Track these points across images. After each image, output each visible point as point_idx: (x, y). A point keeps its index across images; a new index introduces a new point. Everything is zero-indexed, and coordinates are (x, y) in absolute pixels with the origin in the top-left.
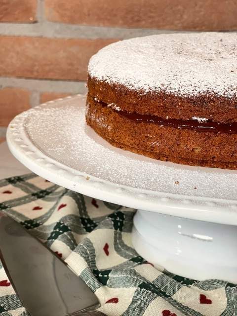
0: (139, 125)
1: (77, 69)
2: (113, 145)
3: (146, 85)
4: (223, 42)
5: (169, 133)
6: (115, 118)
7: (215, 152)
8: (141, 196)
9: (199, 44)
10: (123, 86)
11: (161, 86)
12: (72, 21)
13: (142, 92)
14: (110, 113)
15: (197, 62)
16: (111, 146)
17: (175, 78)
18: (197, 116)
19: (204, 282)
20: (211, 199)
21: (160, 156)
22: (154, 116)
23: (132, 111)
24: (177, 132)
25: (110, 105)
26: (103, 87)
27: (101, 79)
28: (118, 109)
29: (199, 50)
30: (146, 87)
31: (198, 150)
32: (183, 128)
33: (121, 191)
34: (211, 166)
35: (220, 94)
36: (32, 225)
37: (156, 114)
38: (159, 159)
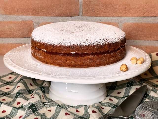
0: (53, 56)
1: (14, 33)
2: (44, 63)
3: (55, 43)
4: (75, 25)
5: (63, 58)
6: (44, 54)
7: (78, 63)
8: (58, 78)
9: (68, 27)
10: (47, 43)
11: (60, 43)
12: (10, 14)
13: (54, 45)
14: (43, 52)
15: (69, 34)
16: (43, 63)
17: (64, 40)
18: (72, 52)
19: (77, 106)
20: (79, 77)
21: (61, 65)
22: (58, 53)
23: (51, 51)
24: (66, 57)
25: (42, 50)
26: (39, 44)
27: (38, 41)
28: (45, 51)
29: (68, 29)
30: (55, 44)
31: (73, 62)
32: (68, 56)
33: (51, 77)
34: (77, 67)
35: (79, 44)
36: (7, 94)
37: (59, 52)
38: (60, 66)
